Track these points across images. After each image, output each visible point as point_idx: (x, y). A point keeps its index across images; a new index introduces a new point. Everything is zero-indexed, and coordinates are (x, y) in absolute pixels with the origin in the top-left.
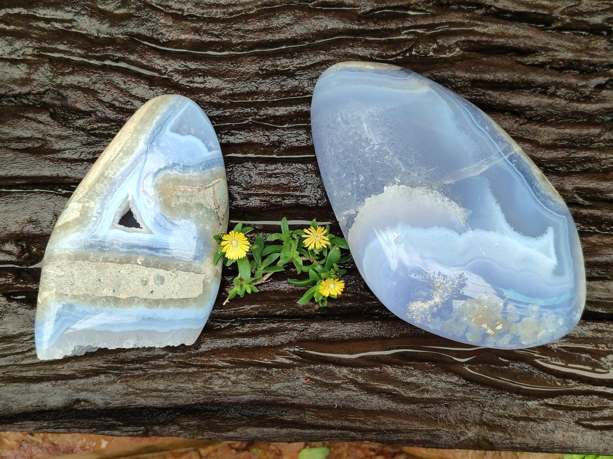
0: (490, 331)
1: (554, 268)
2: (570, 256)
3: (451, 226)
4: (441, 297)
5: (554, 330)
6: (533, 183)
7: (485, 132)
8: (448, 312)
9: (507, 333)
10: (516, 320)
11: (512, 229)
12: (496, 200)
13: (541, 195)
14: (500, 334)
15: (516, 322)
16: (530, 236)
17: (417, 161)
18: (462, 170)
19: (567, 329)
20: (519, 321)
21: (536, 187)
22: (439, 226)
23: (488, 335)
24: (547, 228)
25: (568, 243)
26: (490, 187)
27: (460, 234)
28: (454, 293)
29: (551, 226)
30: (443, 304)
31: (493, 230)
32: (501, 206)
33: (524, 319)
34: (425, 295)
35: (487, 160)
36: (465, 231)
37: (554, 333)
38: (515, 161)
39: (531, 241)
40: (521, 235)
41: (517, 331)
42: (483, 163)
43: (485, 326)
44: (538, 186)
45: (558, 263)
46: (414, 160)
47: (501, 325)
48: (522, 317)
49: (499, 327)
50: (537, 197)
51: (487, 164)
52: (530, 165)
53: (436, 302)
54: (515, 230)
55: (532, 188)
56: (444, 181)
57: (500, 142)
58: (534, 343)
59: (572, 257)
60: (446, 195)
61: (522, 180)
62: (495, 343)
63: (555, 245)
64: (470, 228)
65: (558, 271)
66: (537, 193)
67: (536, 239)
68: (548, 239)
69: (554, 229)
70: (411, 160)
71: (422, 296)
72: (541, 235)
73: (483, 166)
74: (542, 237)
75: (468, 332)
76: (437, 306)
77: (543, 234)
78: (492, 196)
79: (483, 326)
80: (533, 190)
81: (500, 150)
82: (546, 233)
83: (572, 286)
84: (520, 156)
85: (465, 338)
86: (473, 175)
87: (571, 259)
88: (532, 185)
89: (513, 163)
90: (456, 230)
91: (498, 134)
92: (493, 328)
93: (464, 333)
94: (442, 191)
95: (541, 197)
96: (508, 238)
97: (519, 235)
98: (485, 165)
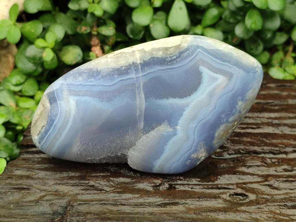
11: (188, 97)
12: (166, 99)
26: (156, 99)
27: (176, 134)
36: (176, 131)
40: (195, 93)
51: (140, 92)
54: (190, 96)
56: (140, 128)
60: (150, 131)
64: (176, 127)
74: (203, 77)
77: (201, 76)
78: (162, 100)
82: (202, 73)
94: (146, 133)
97: (194, 94)
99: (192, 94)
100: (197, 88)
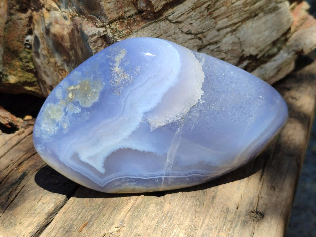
0: (72, 88)
1: (80, 155)
2: (79, 172)
3: (153, 112)
4: (117, 73)
5: (42, 128)
6: (137, 182)
7: (186, 176)
8: (104, 70)
9: (63, 98)
10: (67, 108)
11: (122, 148)
12: (145, 151)
13: (126, 181)
14: (65, 93)
15: (66, 108)
16: (110, 156)
17: (205, 122)
18: (178, 144)
19: (36, 137)
20: (65, 110)
21: (133, 182)
22: (159, 104)
23: (70, 85)
24: (105, 170)
25: (87, 176)
26: (155, 153)
27: (145, 113)
28: (113, 82)
29: (104, 173)
30: (111, 71)
31: (131, 135)
32: (140, 152)
33: (63, 114)
34: (125, 64)
35: (171, 164)
36: (143, 118)
37: (40, 126)
38: (157, 181)
39: (106, 154)
40: (114, 150)
41: (59, 104)
42: (171, 161)
43: (78, 87)
44: (132, 184)
45: (81, 160)
46: (207, 120)
47: (71, 97)
48: (66, 113)
49: (70, 95)
50: (127, 178)
51: (169, 162)
52: (148, 188)
53: (115, 67)
55: (134, 179)
56: (181, 129)
57: (174, 180)
58: (43, 110)
59: (77, 172)
60: (172, 123)
61: (143, 177)
62: (62, 87)
63: (92, 166)
64: (143, 122)
65: (75, 156)
66: (129, 180)
67: (104, 158)
68: (99, 166)
69: (102, 174)
70: (207, 119)
71: (126, 61)
72: (105, 162)
73: (170, 160)
74: (103, 163)
75: (82, 74)
76: (113, 66)
77: (104, 165)
78: (150, 151)
79: (78, 86)
80: (133, 178)
81: (170, 176)
82: (103, 167)
83: (60, 159)
84: (157, 186)
85: (79, 71)
86: (170, 149)
87: (76, 170)
88: (136, 180)
89: (157, 179)
90: (149, 112)
91: (179, 183)
92: (72, 91)
93: (83, 72)
94: (176, 123)
95: (125, 180)
96: (118, 141)
98: (169, 161)
99: (117, 150)
100: (111, 154)
